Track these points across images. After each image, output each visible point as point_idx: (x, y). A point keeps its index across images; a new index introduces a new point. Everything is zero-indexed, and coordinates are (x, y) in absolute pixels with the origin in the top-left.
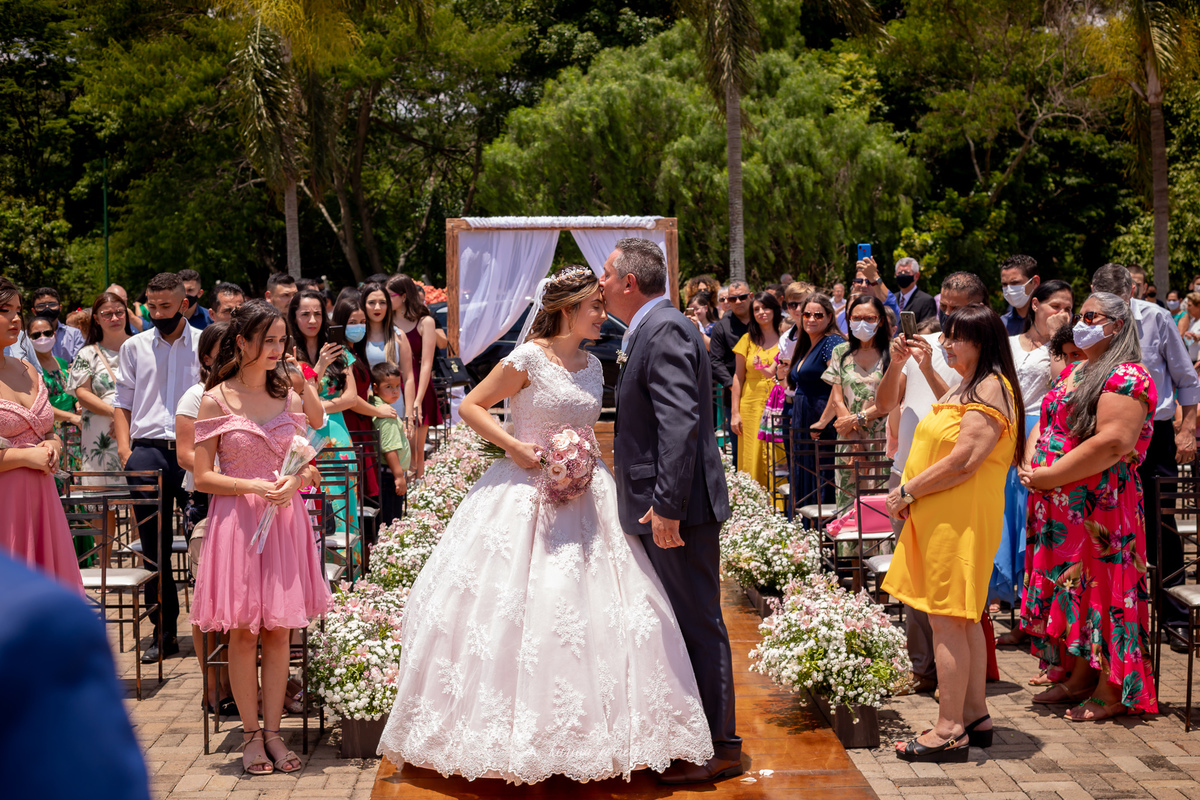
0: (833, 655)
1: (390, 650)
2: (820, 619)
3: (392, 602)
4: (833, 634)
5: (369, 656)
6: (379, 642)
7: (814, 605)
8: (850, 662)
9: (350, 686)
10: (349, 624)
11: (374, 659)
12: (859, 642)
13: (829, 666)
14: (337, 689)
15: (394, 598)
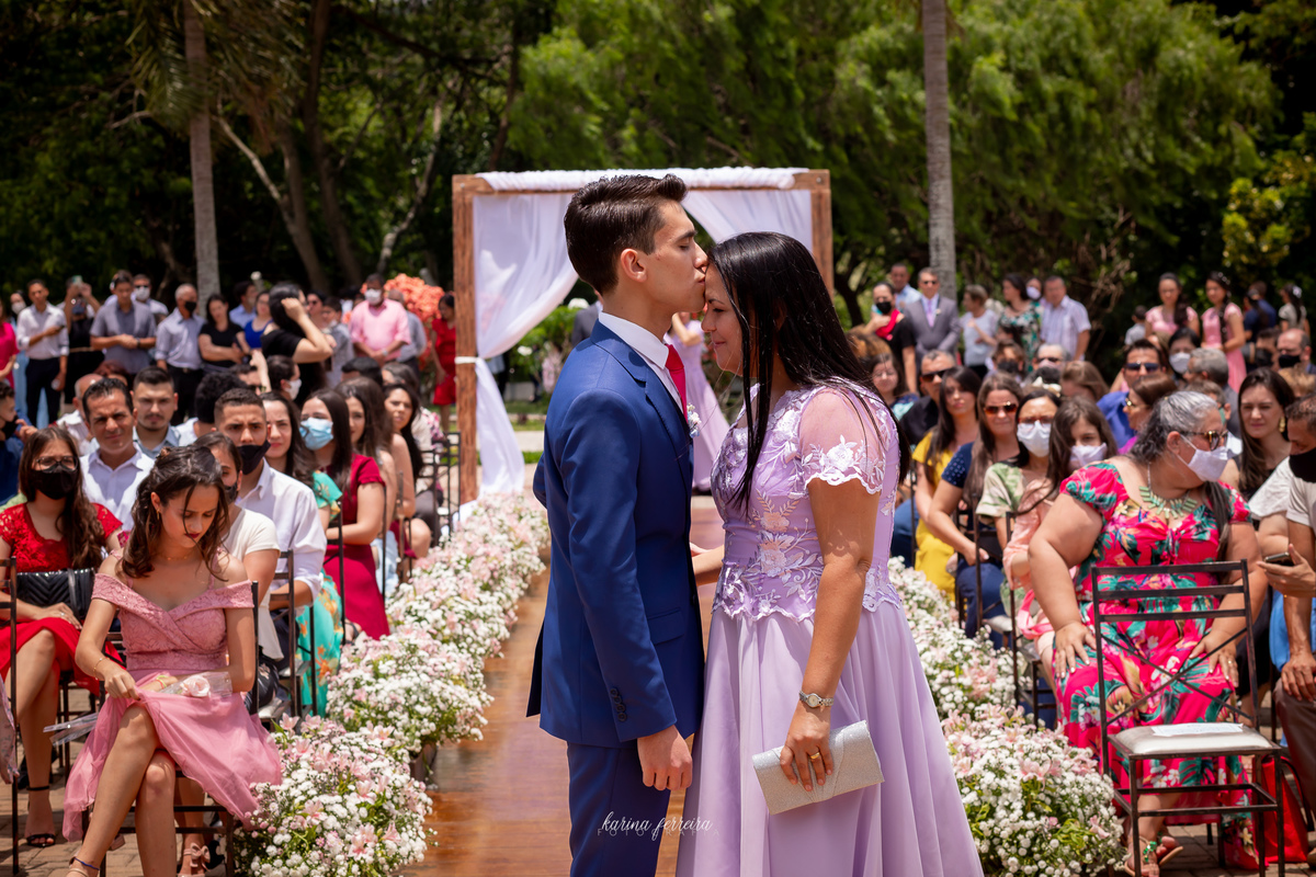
0: (1000, 813)
1: (353, 809)
2: (983, 761)
3: (357, 744)
4: (1003, 783)
5: (323, 816)
6: (338, 798)
7: (975, 745)
8: (1028, 824)
9: (295, 858)
10: (294, 775)
11: (331, 822)
12: (1042, 797)
13: (997, 830)
14: (278, 862)
15: (361, 740)
